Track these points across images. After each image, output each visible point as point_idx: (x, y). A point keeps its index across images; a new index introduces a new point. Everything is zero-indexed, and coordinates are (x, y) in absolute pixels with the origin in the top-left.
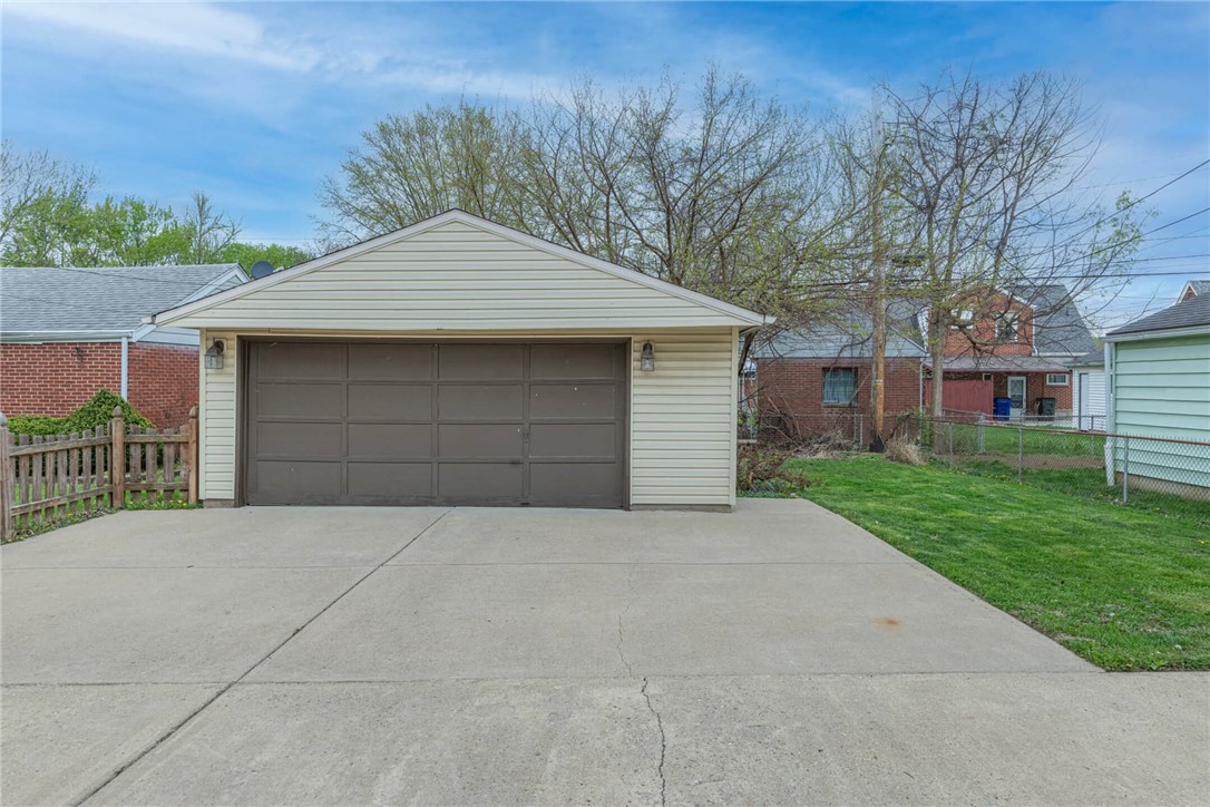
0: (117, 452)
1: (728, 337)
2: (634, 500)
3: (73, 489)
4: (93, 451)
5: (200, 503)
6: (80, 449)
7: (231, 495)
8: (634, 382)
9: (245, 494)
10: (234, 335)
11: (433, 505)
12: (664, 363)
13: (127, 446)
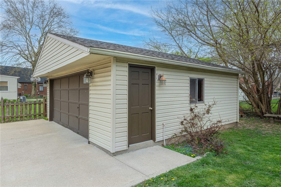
2: (90, 139)
7: (49, 118)
8: (90, 88)
11: (67, 128)
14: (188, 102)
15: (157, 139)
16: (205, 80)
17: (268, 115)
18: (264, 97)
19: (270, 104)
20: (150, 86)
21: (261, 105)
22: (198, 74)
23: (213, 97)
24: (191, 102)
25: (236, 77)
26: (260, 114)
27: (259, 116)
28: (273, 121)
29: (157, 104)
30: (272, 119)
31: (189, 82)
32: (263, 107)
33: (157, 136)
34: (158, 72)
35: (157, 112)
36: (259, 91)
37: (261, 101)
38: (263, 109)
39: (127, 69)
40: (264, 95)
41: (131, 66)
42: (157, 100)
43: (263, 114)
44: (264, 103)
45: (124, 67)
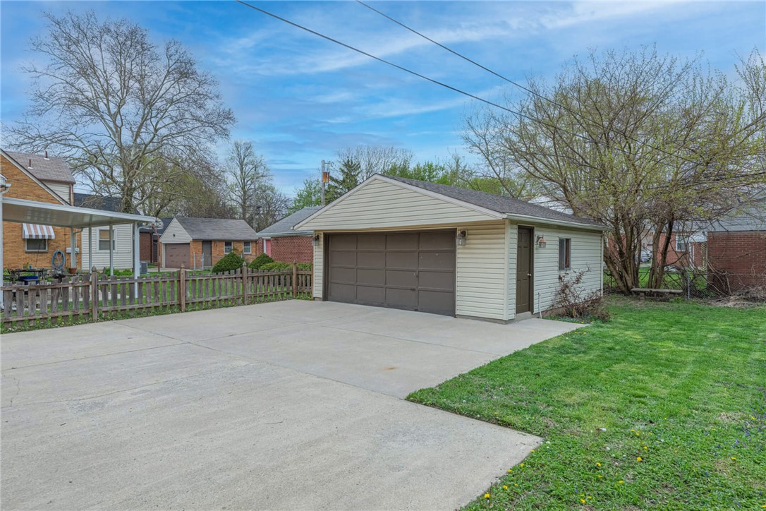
0: (294, 277)
1: (503, 226)
2: (457, 312)
3: (276, 290)
4: (280, 277)
5: (314, 299)
6: (279, 276)
7: (321, 296)
8: (458, 251)
9: (326, 297)
10: (322, 233)
11: (383, 307)
12: (473, 241)
13: (298, 275)
14: (557, 268)
15: (536, 311)
16: (572, 240)
17: (634, 289)
18: (630, 263)
19: (637, 274)
20: (528, 248)
21: (626, 275)
22: (565, 233)
23: (585, 262)
24: (561, 268)
25: (600, 235)
26: (624, 289)
27: (622, 292)
28: (643, 298)
29: (535, 270)
30: (643, 294)
31: (558, 243)
32: (628, 278)
33: (535, 306)
34: (537, 233)
35: (535, 279)
36: (623, 254)
37: (625, 268)
38: (628, 282)
39: (516, 231)
40: (630, 260)
41: (520, 228)
42: (535, 265)
43: (628, 289)
44: (629, 272)
45: (514, 229)
